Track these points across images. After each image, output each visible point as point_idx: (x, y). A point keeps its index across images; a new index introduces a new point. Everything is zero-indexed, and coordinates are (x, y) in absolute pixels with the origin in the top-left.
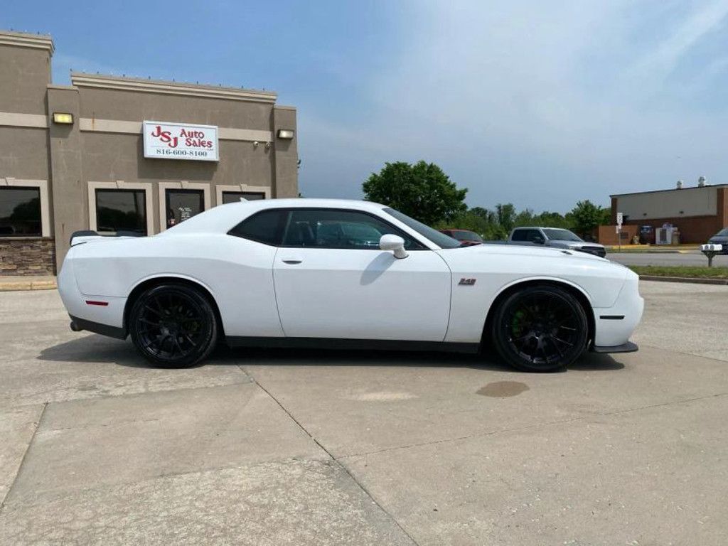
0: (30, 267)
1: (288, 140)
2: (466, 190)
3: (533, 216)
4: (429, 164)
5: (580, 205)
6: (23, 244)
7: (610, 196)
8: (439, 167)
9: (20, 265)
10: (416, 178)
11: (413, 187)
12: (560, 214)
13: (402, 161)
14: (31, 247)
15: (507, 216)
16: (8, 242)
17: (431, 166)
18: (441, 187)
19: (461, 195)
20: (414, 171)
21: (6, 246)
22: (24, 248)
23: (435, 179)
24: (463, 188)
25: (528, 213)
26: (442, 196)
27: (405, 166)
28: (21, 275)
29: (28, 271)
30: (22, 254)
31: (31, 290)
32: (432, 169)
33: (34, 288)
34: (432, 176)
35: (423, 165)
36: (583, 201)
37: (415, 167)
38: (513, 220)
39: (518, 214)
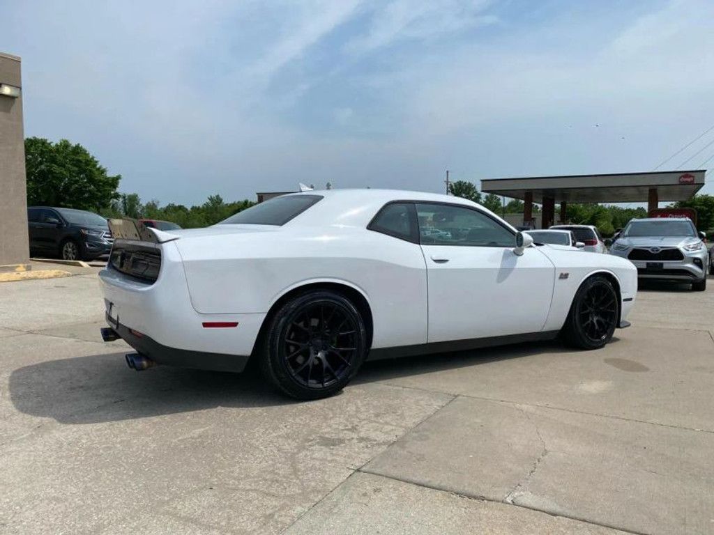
1: (11, 98)
2: (118, 178)
3: (159, 208)
4: (74, 145)
5: (211, 199)
7: (257, 194)
8: (87, 149)
10: (59, 158)
11: (55, 168)
12: (186, 206)
13: (39, 137)
15: (132, 207)
17: (77, 147)
18: (91, 171)
19: (114, 182)
20: (58, 149)
23: (84, 161)
24: (115, 175)
25: (154, 204)
26: (91, 180)
27: (44, 142)
32: (78, 150)
34: (81, 158)
35: (65, 145)
36: (214, 195)
37: (57, 145)
38: (139, 211)
39: (144, 205)
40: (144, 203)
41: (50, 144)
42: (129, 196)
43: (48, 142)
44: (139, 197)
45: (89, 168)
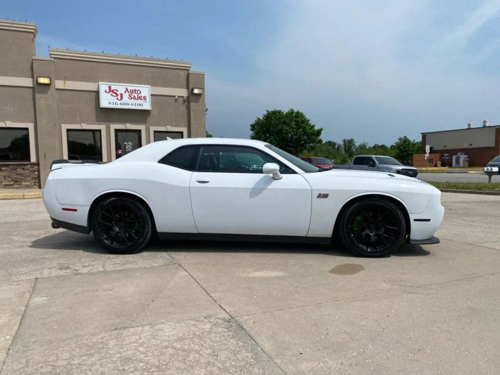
0: (23, 183)
1: (199, 95)
2: (321, 129)
3: (367, 147)
4: (296, 111)
5: (400, 139)
6: (18, 167)
7: (422, 134)
8: (303, 113)
9: (16, 181)
10: (287, 121)
11: (285, 127)
12: (386, 145)
13: (277, 109)
14: (23, 169)
15: (350, 147)
16: (8, 165)
17: (298, 112)
18: (304, 127)
19: (319, 132)
20: (286, 116)
21: (6, 168)
22: (19, 170)
23: (300, 121)
24: (319, 128)
25: (364, 145)
26: (305, 133)
27: (279, 112)
28: (16, 188)
29: (22, 186)
30: (17, 174)
31: (24, 198)
32: (299, 114)
33: (25, 197)
34: (298, 120)
35: (292, 112)
36: (402, 137)
37: (286, 113)
38: (354, 150)
39: (357, 146)
40: (357, 144)
41: (283, 113)
42: (348, 140)
43: (282, 111)
44: (355, 141)
45: (303, 125)
